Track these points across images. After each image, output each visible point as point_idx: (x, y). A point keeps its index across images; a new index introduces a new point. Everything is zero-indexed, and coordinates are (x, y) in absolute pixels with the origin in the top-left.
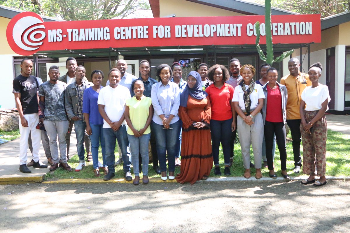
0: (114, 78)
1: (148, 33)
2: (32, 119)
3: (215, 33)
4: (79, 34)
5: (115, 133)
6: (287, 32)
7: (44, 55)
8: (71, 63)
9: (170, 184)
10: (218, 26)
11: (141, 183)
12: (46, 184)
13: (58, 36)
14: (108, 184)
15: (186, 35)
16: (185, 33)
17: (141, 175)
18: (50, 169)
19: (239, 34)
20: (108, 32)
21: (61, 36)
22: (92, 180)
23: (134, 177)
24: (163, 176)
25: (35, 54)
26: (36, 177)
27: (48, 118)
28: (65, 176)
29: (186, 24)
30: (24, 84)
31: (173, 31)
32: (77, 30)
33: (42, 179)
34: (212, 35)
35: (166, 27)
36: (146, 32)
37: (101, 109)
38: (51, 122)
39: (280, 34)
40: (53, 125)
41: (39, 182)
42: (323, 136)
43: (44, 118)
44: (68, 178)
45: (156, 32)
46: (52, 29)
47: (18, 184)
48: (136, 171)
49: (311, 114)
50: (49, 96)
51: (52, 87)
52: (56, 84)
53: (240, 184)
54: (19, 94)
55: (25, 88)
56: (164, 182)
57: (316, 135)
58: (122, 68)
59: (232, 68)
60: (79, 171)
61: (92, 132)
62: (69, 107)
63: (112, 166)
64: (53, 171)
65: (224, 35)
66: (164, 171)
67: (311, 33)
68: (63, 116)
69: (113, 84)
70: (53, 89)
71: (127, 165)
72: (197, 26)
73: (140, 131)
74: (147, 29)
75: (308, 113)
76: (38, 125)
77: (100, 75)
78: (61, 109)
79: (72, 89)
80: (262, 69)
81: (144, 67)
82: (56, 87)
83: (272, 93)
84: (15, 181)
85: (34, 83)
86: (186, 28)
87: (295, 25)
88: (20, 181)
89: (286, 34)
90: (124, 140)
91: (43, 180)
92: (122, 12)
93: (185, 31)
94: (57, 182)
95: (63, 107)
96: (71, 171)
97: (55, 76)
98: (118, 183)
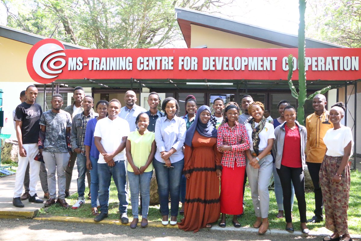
0: (114, 109)
1: (173, 64)
2: (32, 149)
3: (246, 66)
4: (100, 63)
5: (110, 170)
6: (329, 67)
7: (65, 84)
8: (78, 93)
9: (170, 230)
10: (250, 58)
11: (139, 226)
12: (36, 220)
13: (78, 65)
14: (103, 225)
15: (214, 68)
16: (213, 65)
17: (140, 218)
18: (45, 204)
19: (274, 69)
20: (131, 62)
21: (81, 64)
22: (87, 219)
23: (131, 220)
24: (163, 220)
25: (54, 82)
26: (27, 212)
27: (47, 149)
28: (60, 213)
29: (215, 56)
30: (27, 112)
31: (200, 63)
32: (98, 59)
33: (34, 214)
34: (243, 69)
35: (193, 58)
36: (171, 63)
37: (97, 141)
38: (50, 153)
39: (321, 70)
40: (52, 157)
41: (30, 217)
42: (344, 187)
43: (43, 148)
44: (62, 216)
45: (182, 63)
46: (72, 57)
47: (7, 219)
48: (135, 212)
49: (332, 161)
50: (50, 125)
51: (54, 116)
52: (58, 113)
53: (250, 236)
54: (20, 123)
55: (27, 116)
56: (165, 228)
57: (336, 184)
58: (130, 99)
59: (244, 105)
60: (76, 208)
61: (92, 166)
62: (73, 138)
63: (104, 206)
64: (48, 207)
65: (256, 69)
66: (165, 215)
67: (357, 69)
68: (64, 148)
69: (111, 116)
70: (54, 119)
71: (123, 205)
72: (227, 58)
73: (140, 168)
74: (172, 60)
75: (329, 158)
76: (37, 156)
77: (105, 106)
78: (62, 140)
79: (78, 119)
80: (280, 107)
81: (153, 99)
82: (58, 117)
83: (290, 134)
84: (5, 215)
85: (38, 111)
86: (214, 61)
87: (339, 59)
88: (10, 215)
89: (327, 69)
90: (121, 177)
91: (34, 216)
92: (159, 42)
93: (214, 63)
94: (49, 219)
95: (64, 138)
96: (68, 208)
97: (58, 104)
98: (114, 225)
